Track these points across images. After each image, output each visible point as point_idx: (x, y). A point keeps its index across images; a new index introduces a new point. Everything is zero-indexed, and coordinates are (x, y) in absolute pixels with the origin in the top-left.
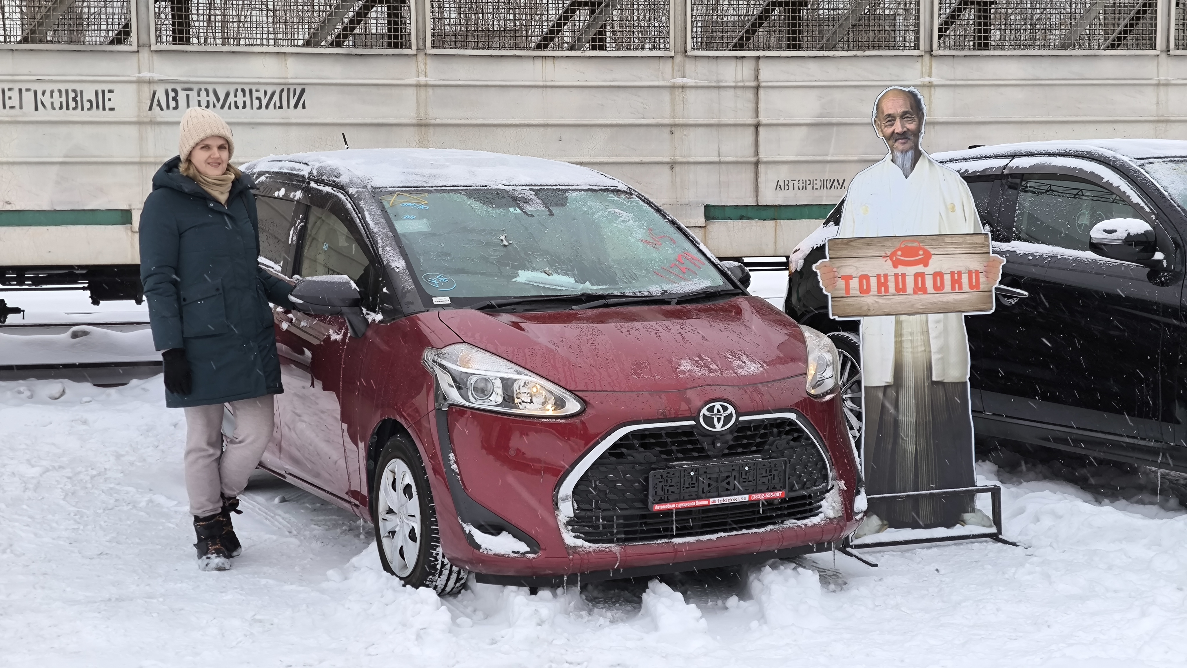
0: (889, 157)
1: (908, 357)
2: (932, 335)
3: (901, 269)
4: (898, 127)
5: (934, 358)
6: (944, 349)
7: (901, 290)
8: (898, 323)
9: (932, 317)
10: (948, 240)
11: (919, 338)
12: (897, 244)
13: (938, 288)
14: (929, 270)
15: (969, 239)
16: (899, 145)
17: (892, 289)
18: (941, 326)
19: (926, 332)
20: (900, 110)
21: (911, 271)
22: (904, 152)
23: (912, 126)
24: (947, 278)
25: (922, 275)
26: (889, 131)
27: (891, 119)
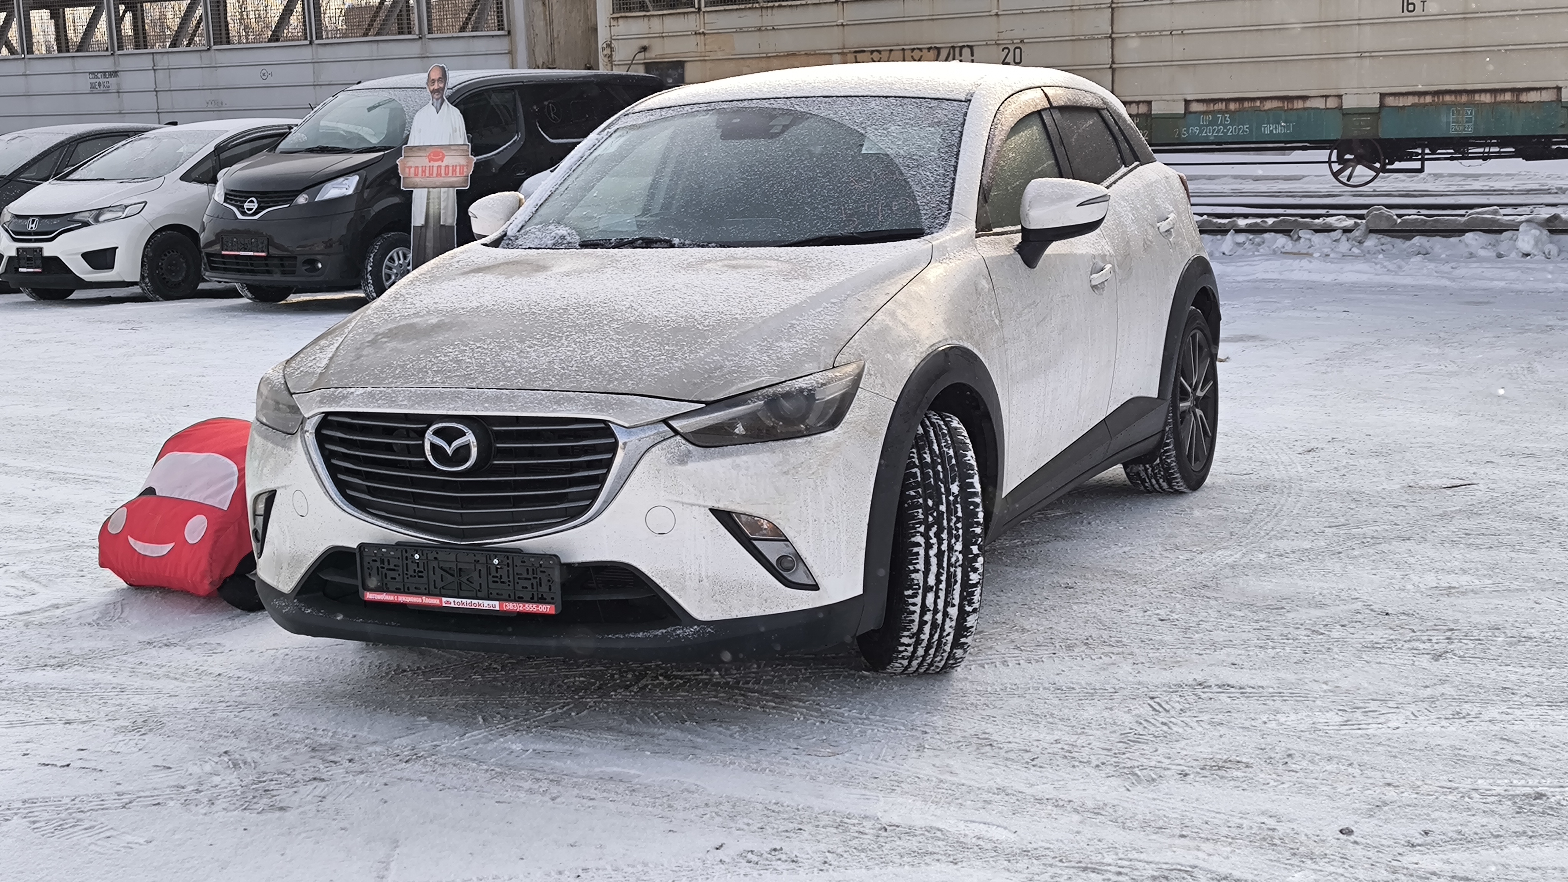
0: (431, 102)
1: (431, 211)
2: (442, 199)
3: (432, 164)
4: (436, 87)
5: (442, 212)
6: (446, 208)
7: (431, 174)
8: (429, 192)
9: (442, 189)
10: (452, 147)
11: (437, 201)
12: (432, 150)
13: (447, 174)
14: (443, 164)
15: (462, 148)
16: (435, 96)
17: (427, 175)
18: (446, 195)
19: (439, 198)
20: (437, 77)
21: (436, 164)
22: (437, 99)
23: (441, 85)
24: (451, 168)
25: (440, 166)
26: (432, 88)
27: (433, 81)
